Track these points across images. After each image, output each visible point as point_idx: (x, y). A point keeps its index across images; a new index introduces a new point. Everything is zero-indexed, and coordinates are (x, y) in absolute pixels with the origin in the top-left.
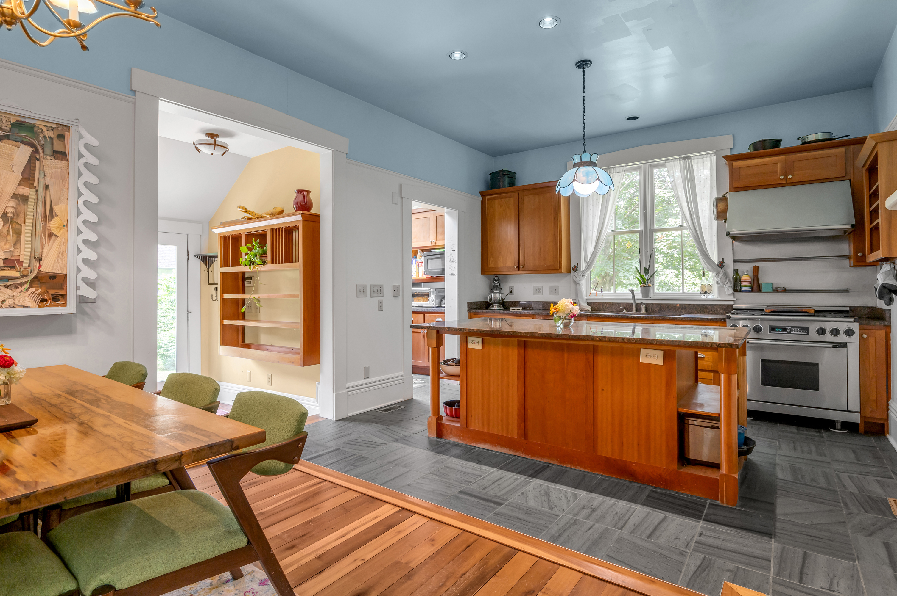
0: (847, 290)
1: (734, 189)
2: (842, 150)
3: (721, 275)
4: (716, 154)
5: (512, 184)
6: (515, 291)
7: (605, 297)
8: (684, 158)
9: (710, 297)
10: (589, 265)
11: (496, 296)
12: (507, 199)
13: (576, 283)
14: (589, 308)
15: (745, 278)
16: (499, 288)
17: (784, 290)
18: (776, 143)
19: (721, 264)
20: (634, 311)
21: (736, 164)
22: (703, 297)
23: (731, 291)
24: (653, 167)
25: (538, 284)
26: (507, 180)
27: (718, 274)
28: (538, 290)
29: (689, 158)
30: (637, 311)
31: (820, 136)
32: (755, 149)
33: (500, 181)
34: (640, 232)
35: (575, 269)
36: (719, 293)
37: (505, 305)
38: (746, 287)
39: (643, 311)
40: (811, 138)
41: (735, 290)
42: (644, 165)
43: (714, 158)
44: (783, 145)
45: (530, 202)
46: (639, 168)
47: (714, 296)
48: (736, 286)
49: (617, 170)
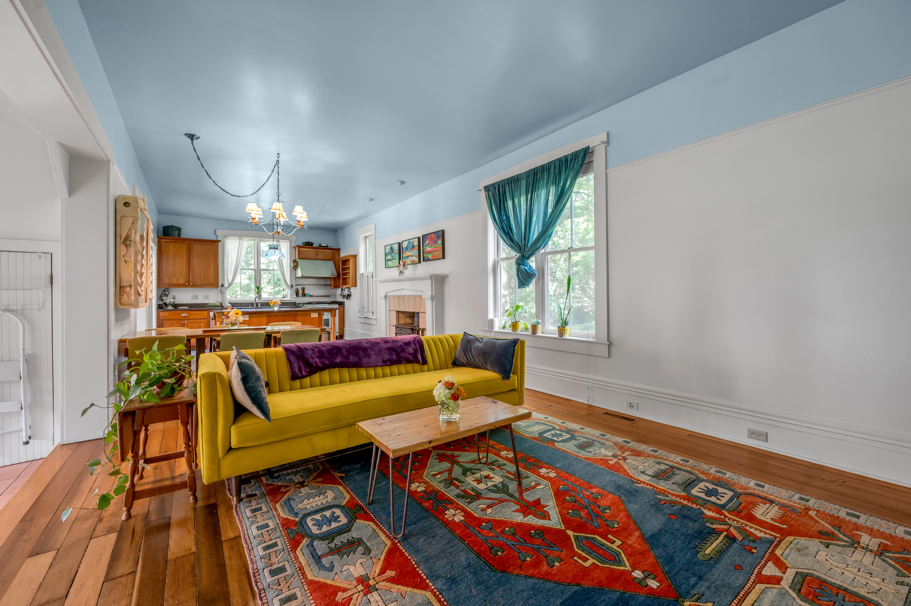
0: (329, 296)
1: (299, 258)
2: (331, 251)
3: (292, 291)
4: (289, 242)
5: (179, 235)
6: (177, 298)
7: (237, 300)
8: (277, 241)
9: (286, 299)
10: (230, 285)
11: (168, 300)
12: (180, 244)
13: (222, 293)
14: (230, 305)
15: (300, 292)
16: (166, 295)
17: (312, 296)
18: (312, 244)
19: (292, 286)
20: (255, 306)
21: (301, 249)
22: (283, 299)
23: (296, 296)
24: (261, 241)
25: (196, 294)
26: (177, 232)
27: (291, 290)
28: (195, 297)
29: (279, 241)
30: (256, 306)
31: (325, 245)
32: (306, 245)
33: (172, 232)
34: (255, 270)
35: (223, 286)
36: (290, 297)
37: (176, 306)
38: (300, 295)
39: (259, 306)
40: (323, 245)
41: (297, 296)
42: (257, 240)
43: (289, 243)
44: (314, 245)
45: (197, 248)
46: (254, 240)
47: (288, 299)
48: (297, 294)
49: (246, 239)
